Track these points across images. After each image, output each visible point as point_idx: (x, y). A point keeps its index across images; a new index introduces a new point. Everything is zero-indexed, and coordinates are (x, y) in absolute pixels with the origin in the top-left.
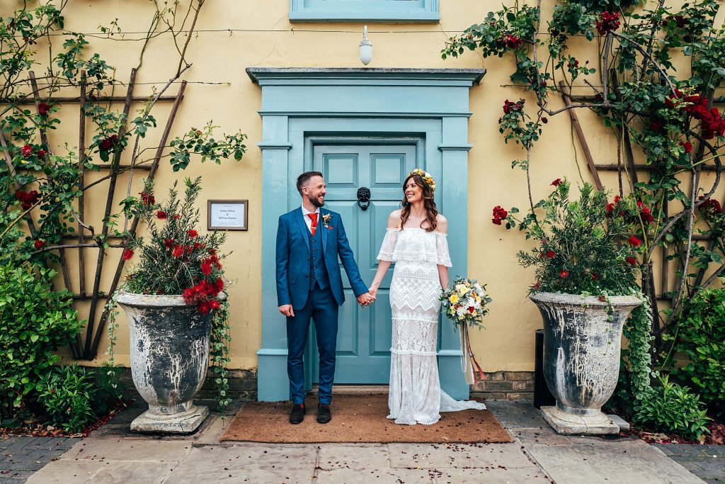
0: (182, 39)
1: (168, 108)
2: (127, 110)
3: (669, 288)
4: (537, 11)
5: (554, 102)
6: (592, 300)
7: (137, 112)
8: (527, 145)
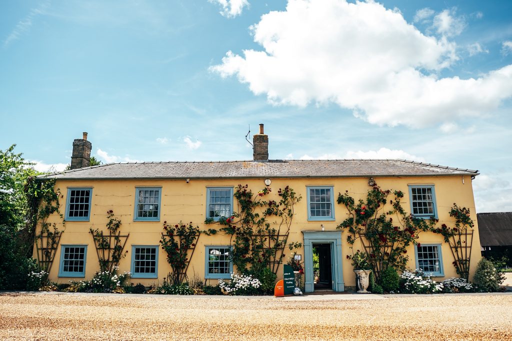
0: (288, 225)
1: (286, 237)
2: (278, 238)
3: (381, 269)
4: (353, 218)
5: (357, 235)
6: (362, 271)
7: (281, 238)
8: (352, 244)
